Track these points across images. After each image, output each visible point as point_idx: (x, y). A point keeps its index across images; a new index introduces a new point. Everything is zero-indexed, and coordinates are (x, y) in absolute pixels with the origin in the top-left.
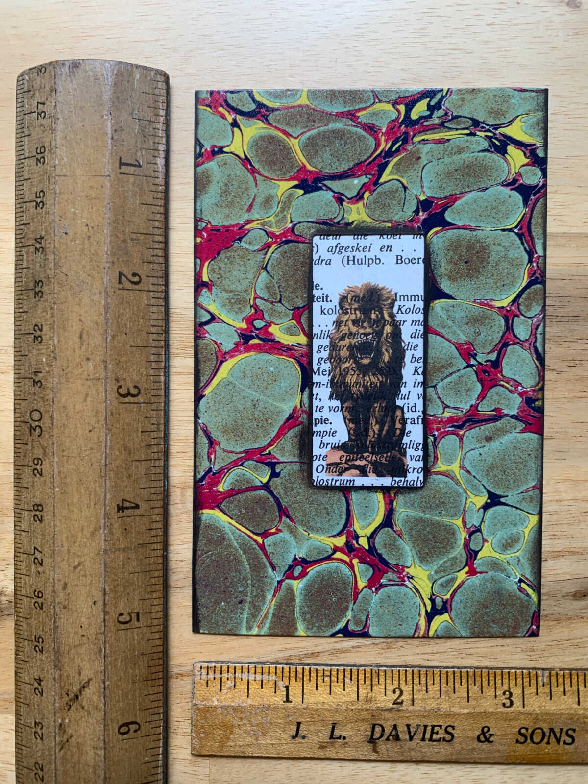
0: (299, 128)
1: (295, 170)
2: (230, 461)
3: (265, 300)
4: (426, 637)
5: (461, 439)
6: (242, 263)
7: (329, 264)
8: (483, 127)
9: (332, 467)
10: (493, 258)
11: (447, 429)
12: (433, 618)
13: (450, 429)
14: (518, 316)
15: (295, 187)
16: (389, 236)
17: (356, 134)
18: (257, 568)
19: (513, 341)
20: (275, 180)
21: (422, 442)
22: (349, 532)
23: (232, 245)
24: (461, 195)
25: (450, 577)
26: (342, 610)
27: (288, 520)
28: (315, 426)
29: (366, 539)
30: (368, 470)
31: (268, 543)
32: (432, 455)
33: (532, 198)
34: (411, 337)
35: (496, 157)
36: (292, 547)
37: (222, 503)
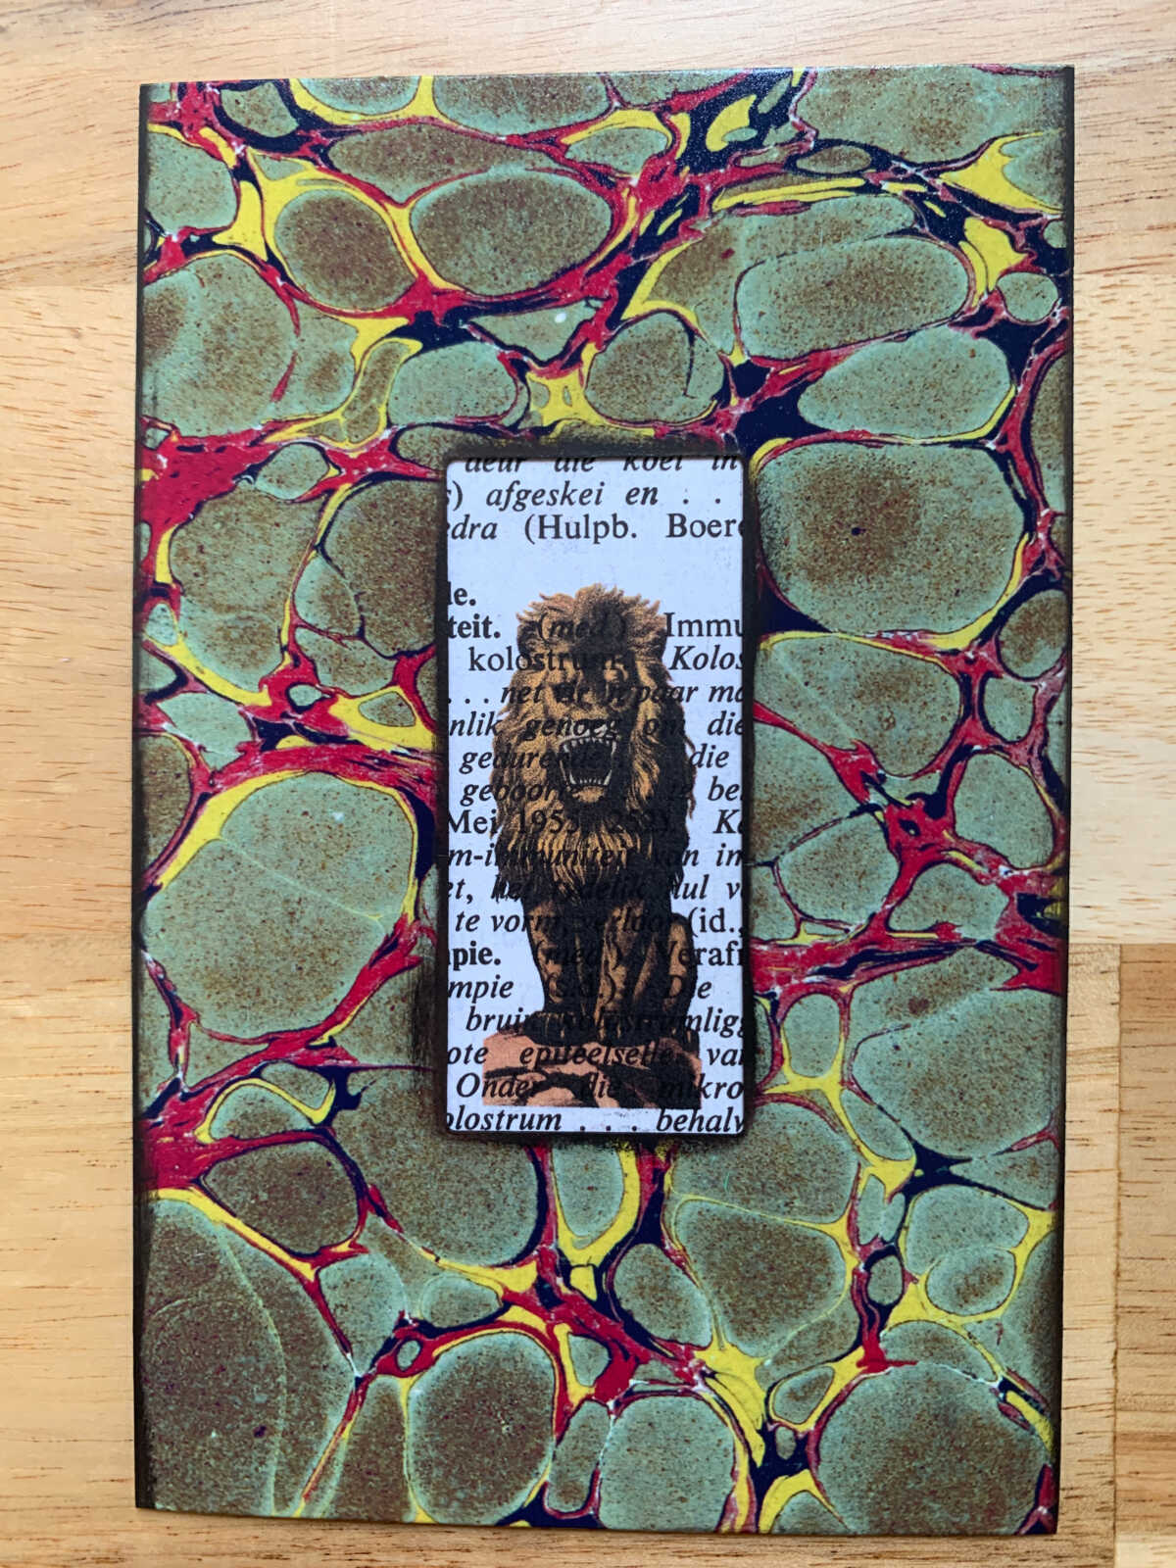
0: (410, 179)
1: (400, 289)
2: (226, 1062)
3: (319, 632)
4: (751, 1531)
5: (845, 1005)
6: (258, 534)
7: (492, 536)
8: (899, 171)
9: (498, 1081)
10: (929, 518)
11: (807, 980)
12: (770, 1483)
13: (814, 979)
14: (998, 676)
15: (399, 332)
16: (650, 464)
17: (561, 193)
18: (301, 1344)
19: (983, 742)
20: (346, 315)
21: (738, 1012)
22: (543, 1254)
23: (233, 488)
24: (841, 352)
25: (813, 1373)
26: (526, 1458)
27: (382, 1222)
28: (456, 968)
29: (589, 1274)
30: (597, 1090)
31: (331, 1281)
32: (768, 1048)
33: (1034, 357)
34: (710, 732)
35: (936, 248)
36: (395, 1291)
37: (207, 1173)
